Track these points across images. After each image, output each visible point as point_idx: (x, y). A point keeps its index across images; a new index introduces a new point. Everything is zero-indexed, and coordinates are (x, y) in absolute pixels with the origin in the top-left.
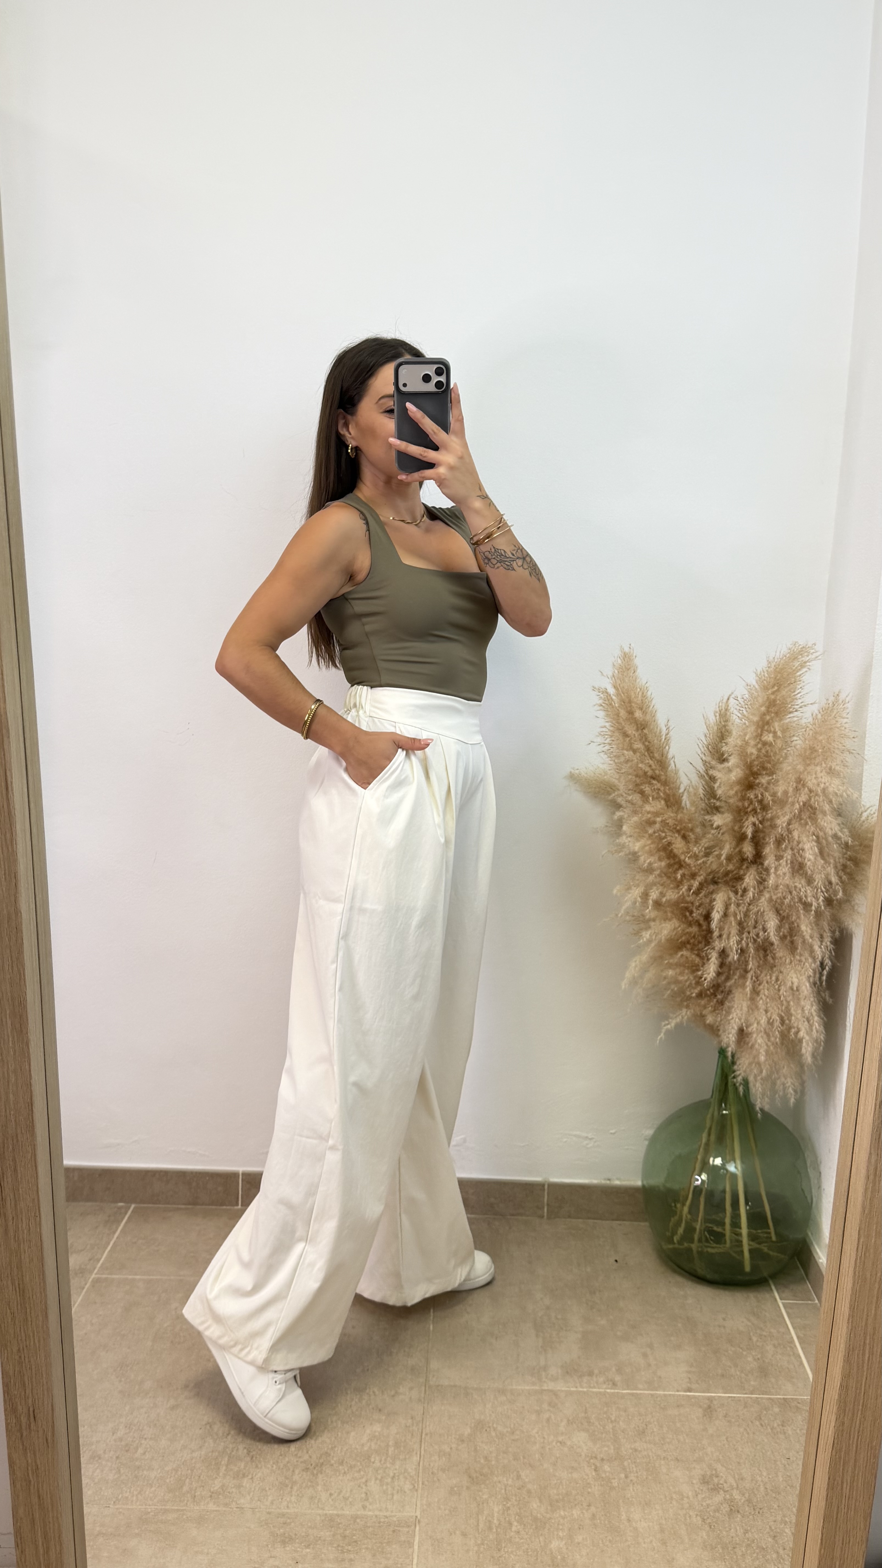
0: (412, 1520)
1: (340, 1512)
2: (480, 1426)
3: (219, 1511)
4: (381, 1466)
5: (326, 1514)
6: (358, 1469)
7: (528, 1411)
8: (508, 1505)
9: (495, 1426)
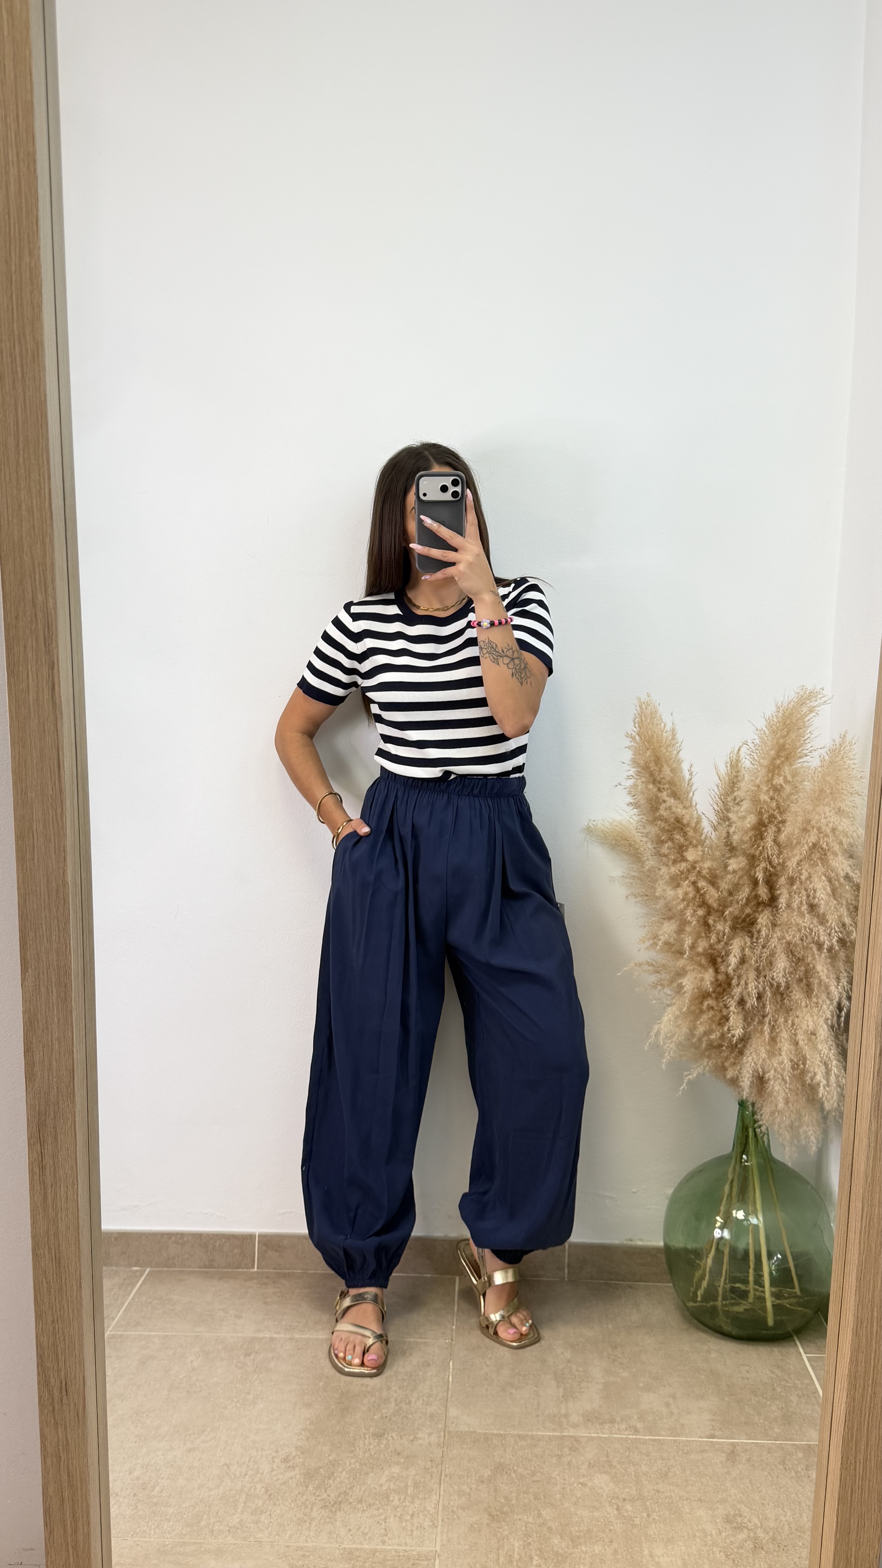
0: (431, 1554)
1: (359, 1546)
2: (500, 1468)
3: (237, 1544)
4: (400, 1505)
5: (345, 1548)
6: (377, 1507)
7: (549, 1455)
8: (529, 1541)
9: (515, 1468)
